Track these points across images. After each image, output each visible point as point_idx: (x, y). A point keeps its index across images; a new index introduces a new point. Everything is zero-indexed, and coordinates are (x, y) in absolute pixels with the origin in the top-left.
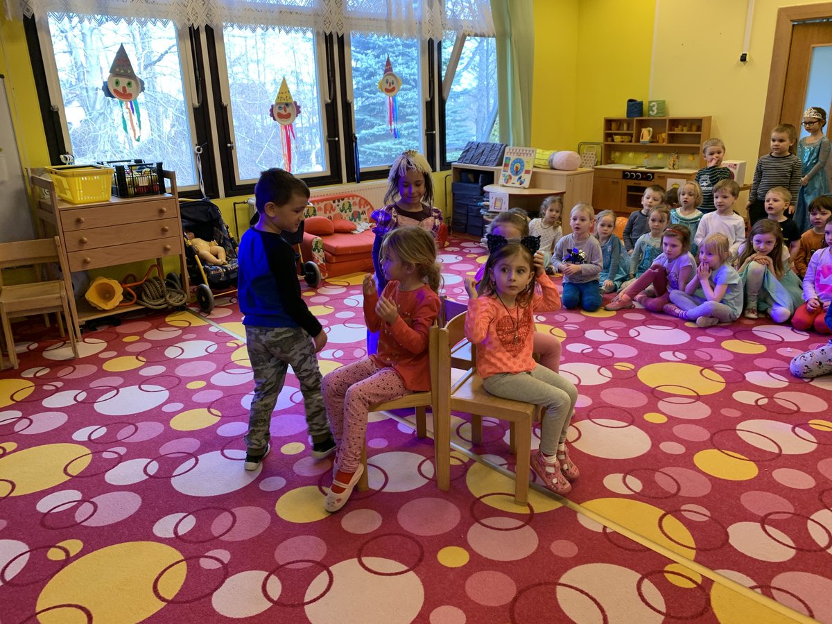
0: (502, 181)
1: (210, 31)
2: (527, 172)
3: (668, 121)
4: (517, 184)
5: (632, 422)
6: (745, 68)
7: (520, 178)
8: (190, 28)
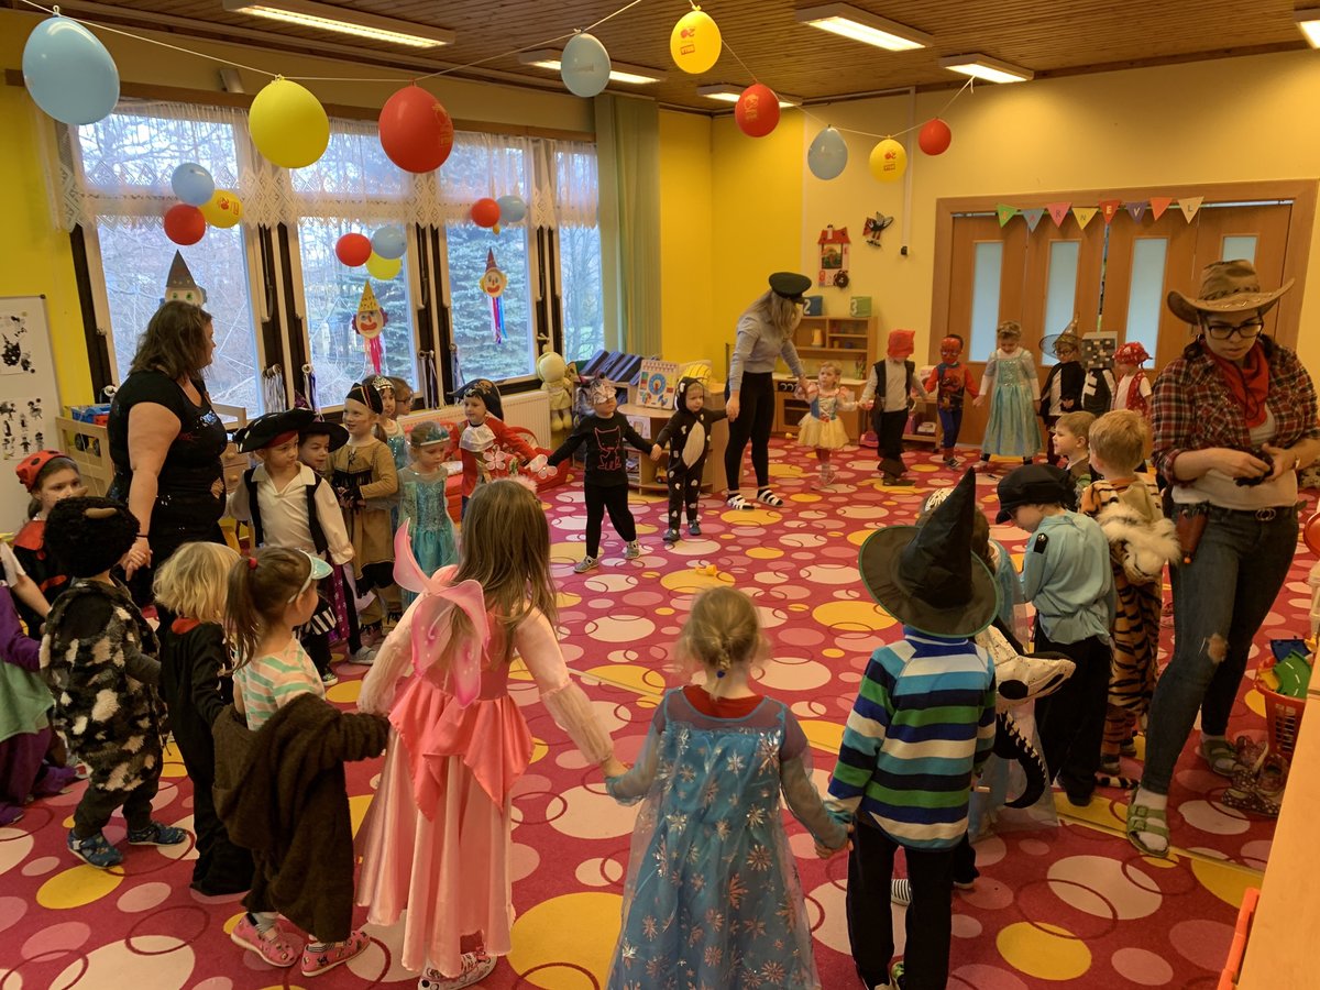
0: (639, 401)
1: (283, 229)
2: (670, 390)
3: (827, 323)
4: (658, 405)
5: (812, 658)
6: (906, 262)
7: (661, 397)
8: (260, 229)
